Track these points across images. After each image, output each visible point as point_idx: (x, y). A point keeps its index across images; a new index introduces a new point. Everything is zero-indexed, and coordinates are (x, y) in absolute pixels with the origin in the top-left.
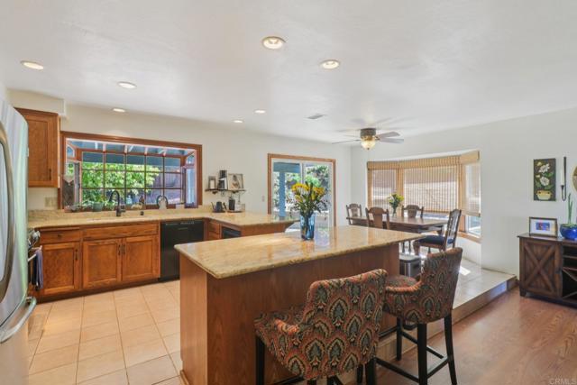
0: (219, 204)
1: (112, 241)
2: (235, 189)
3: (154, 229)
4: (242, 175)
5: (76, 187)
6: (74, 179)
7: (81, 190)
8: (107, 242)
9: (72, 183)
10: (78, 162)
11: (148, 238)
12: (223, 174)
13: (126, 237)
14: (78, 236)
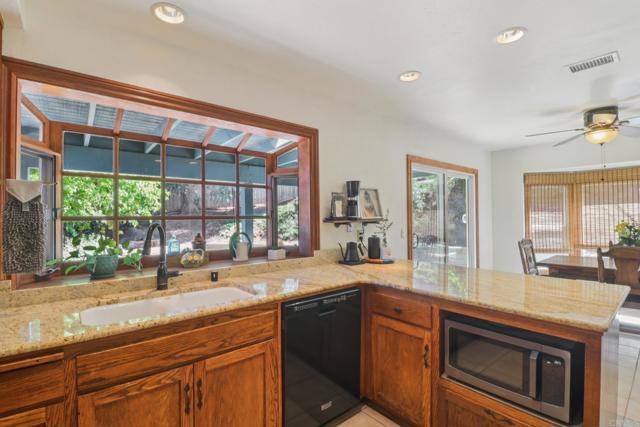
0: (351, 246)
1: (164, 378)
2: (370, 217)
3: (271, 325)
4: (376, 191)
5: (47, 215)
6: (40, 191)
7: (59, 223)
8: (150, 384)
9: (34, 204)
10: (51, 153)
11: (256, 349)
12: (353, 188)
13: (205, 357)
14: (59, 382)
